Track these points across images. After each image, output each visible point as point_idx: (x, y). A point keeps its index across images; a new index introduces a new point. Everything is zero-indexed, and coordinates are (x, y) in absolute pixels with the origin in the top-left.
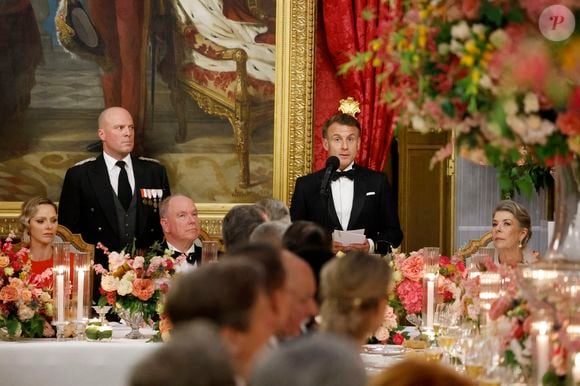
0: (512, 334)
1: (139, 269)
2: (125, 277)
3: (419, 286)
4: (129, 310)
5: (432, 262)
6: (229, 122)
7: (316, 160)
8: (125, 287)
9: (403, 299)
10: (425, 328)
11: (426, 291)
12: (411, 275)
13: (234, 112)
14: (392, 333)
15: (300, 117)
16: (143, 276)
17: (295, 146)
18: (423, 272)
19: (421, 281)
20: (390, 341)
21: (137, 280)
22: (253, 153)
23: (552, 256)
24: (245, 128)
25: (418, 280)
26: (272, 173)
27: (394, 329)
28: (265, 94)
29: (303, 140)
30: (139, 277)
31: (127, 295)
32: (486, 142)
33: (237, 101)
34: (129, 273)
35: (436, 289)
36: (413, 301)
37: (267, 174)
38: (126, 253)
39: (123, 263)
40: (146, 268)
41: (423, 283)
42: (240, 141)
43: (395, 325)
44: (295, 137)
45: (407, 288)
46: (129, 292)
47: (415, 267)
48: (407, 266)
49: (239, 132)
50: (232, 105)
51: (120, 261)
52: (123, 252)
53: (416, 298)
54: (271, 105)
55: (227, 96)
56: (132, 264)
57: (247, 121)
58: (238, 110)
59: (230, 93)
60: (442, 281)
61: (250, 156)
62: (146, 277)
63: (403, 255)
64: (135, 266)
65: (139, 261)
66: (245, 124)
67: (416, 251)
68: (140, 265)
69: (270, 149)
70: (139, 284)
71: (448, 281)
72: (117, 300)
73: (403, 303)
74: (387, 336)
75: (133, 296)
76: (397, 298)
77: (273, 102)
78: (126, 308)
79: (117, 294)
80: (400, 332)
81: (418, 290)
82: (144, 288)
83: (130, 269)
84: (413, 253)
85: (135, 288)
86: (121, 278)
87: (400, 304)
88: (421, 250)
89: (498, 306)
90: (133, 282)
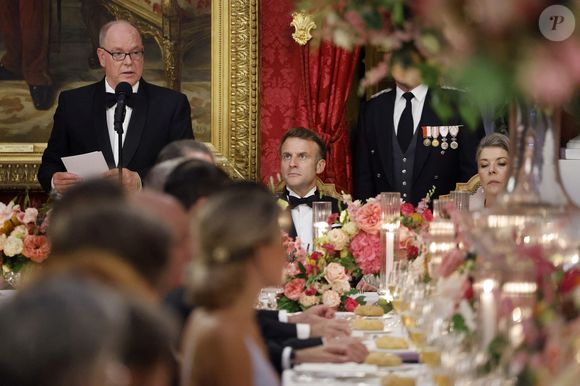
0: (462, 293)
1: (31, 223)
2: (14, 234)
3: (377, 240)
4: (19, 274)
5: (392, 211)
6: (155, 41)
7: (264, 88)
8: (14, 245)
9: (358, 256)
10: (384, 291)
11: (385, 246)
12: (366, 226)
13: (162, 30)
14: (344, 299)
15: (243, 37)
16: (36, 231)
17: (237, 71)
18: (382, 222)
19: (379, 235)
20: (341, 308)
21: (29, 238)
22: (186, 80)
23: (506, 199)
24: (175, 50)
25: (375, 233)
26: (209, 105)
27: (346, 293)
28: (199, 7)
29: (247, 63)
30: (31, 233)
31: (16, 256)
32: (423, 59)
33: (164, 15)
34: (19, 230)
35: (396, 243)
36: (370, 259)
37: (203, 106)
38: (16, 203)
39: (10, 217)
40: (39, 223)
41: (381, 236)
42: (170, 66)
43: (347, 287)
44: (237, 60)
45: (362, 243)
46: (19, 251)
47: (372, 218)
48: (361, 217)
49: (169, 54)
50: (159, 21)
51: (7, 214)
52: (12, 203)
53: (373, 256)
54: (207, 20)
55: (151, 10)
56: (22, 217)
57: (177, 40)
58: (167, 28)
59: (155, 7)
60: (404, 233)
61: (183, 83)
62: (40, 234)
63: (357, 202)
64: (26, 220)
65: (31, 214)
66: (175, 45)
67: (374, 197)
68: (33, 219)
69: (206, 75)
70: (32, 242)
71: (412, 234)
72: (4, 263)
73: (357, 261)
74: (338, 301)
75: (24, 257)
76: (351, 255)
77: (210, 16)
78: (15, 272)
79: (4, 254)
80: (354, 297)
81: (377, 245)
82: (37, 248)
83: (20, 224)
84: (371, 200)
85: (26, 247)
86: (8, 234)
87: (354, 262)
88: (379, 196)
89: (450, 260)
90: (23, 239)
